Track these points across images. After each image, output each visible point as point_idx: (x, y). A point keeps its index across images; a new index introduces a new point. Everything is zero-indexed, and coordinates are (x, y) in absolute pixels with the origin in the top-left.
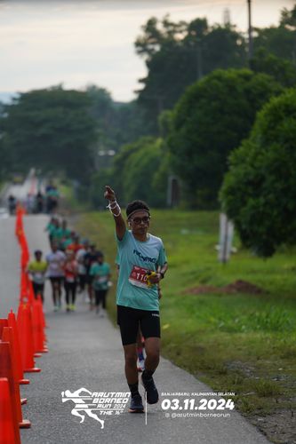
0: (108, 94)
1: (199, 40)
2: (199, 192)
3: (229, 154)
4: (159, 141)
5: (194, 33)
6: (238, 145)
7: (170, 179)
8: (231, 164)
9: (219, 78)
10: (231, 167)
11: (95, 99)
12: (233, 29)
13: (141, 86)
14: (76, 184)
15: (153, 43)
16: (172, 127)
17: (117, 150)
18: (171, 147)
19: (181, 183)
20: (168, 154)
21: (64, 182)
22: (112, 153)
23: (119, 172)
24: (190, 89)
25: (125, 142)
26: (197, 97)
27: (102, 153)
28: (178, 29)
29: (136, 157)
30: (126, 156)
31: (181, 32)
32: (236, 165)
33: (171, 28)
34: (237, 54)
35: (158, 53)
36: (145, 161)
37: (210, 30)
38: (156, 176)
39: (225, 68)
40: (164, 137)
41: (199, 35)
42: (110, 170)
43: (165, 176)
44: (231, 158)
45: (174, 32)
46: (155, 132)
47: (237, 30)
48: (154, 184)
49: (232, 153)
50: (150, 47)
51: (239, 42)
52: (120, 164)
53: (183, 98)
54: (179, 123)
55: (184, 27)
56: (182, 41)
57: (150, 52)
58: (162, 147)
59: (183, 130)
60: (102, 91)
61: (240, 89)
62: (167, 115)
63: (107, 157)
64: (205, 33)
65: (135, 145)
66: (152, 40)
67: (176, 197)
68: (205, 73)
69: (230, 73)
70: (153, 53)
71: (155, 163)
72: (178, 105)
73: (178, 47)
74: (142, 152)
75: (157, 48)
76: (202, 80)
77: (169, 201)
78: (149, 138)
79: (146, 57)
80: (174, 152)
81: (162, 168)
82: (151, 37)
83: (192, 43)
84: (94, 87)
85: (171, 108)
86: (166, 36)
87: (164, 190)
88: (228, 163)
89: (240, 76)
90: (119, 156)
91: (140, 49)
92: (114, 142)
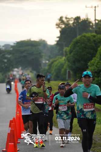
0: (46, 42)
1: (77, 23)
2: (78, 75)
3: (88, 63)
4: (64, 58)
5: (76, 21)
6: (91, 59)
7: (68, 71)
8: (89, 66)
9: (85, 36)
10: (89, 67)
11: (42, 44)
12: (89, 20)
13: (58, 39)
14: (35, 72)
15: (62, 25)
16: (68, 53)
17: (49, 61)
18: (68, 60)
19: (71, 72)
20: (67, 62)
21: (31, 72)
22: (47, 62)
23: (50, 69)
24: (74, 40)
25: (52, 58)
26: (77, 43)
27: (44, 62)
28: (70, 20)
29: (56, 63)
30: (52, 63)
31: (71, 21)
32: (91, 66)
33: (68, 20)
34: (91, 29)
35: (63, 28)
36: (59, 64)
37: (81, 20)
38: (63, 70)
39: (86, 33)
40: (65, 56)
41: (78, 22)
42: (47, 68)
43: (66, 70)
44: (89, 64)
45: (69, 21)
46: (62, 55)
47: (91, 20)
48: (62, 73)
49: (89, 62)
50: (61, 26)
51: (91, 24)
52: (50, 66)
53: (72, 43)
54: (71, 52)
55: (72, 19)
56: (72, 24)
57: (60, 27)
58: (65, 60)
59: (72, 54)
60: (44, 41)
61: (92, 40)
62: (67, 49)
63: (46, 63)
64: (80, 21)
65: (55, 59)
66: (62, 24)
67: (69, 77)
68: (79, 35)
69: (88, 35)
70: (62, 28)
71: (62, 65)
72: (70, 46)
73: (70, 26)
74: (58, 62)
75: (63, 26)
76: (78, 37)
77: (67, 78)
78: (60, 57)
79: (59, 29)
80: (69, 62)
81: (65, 67)
82: (61, 23)
83: (75, 25)
84: (41, 40)
85: (68, 47)
86: (66, 22)
87: (65, 75)
88: (88, 66)
89: (92, 35)
90: (50, 63)
91: (57, 26)
92: (48, 58)
